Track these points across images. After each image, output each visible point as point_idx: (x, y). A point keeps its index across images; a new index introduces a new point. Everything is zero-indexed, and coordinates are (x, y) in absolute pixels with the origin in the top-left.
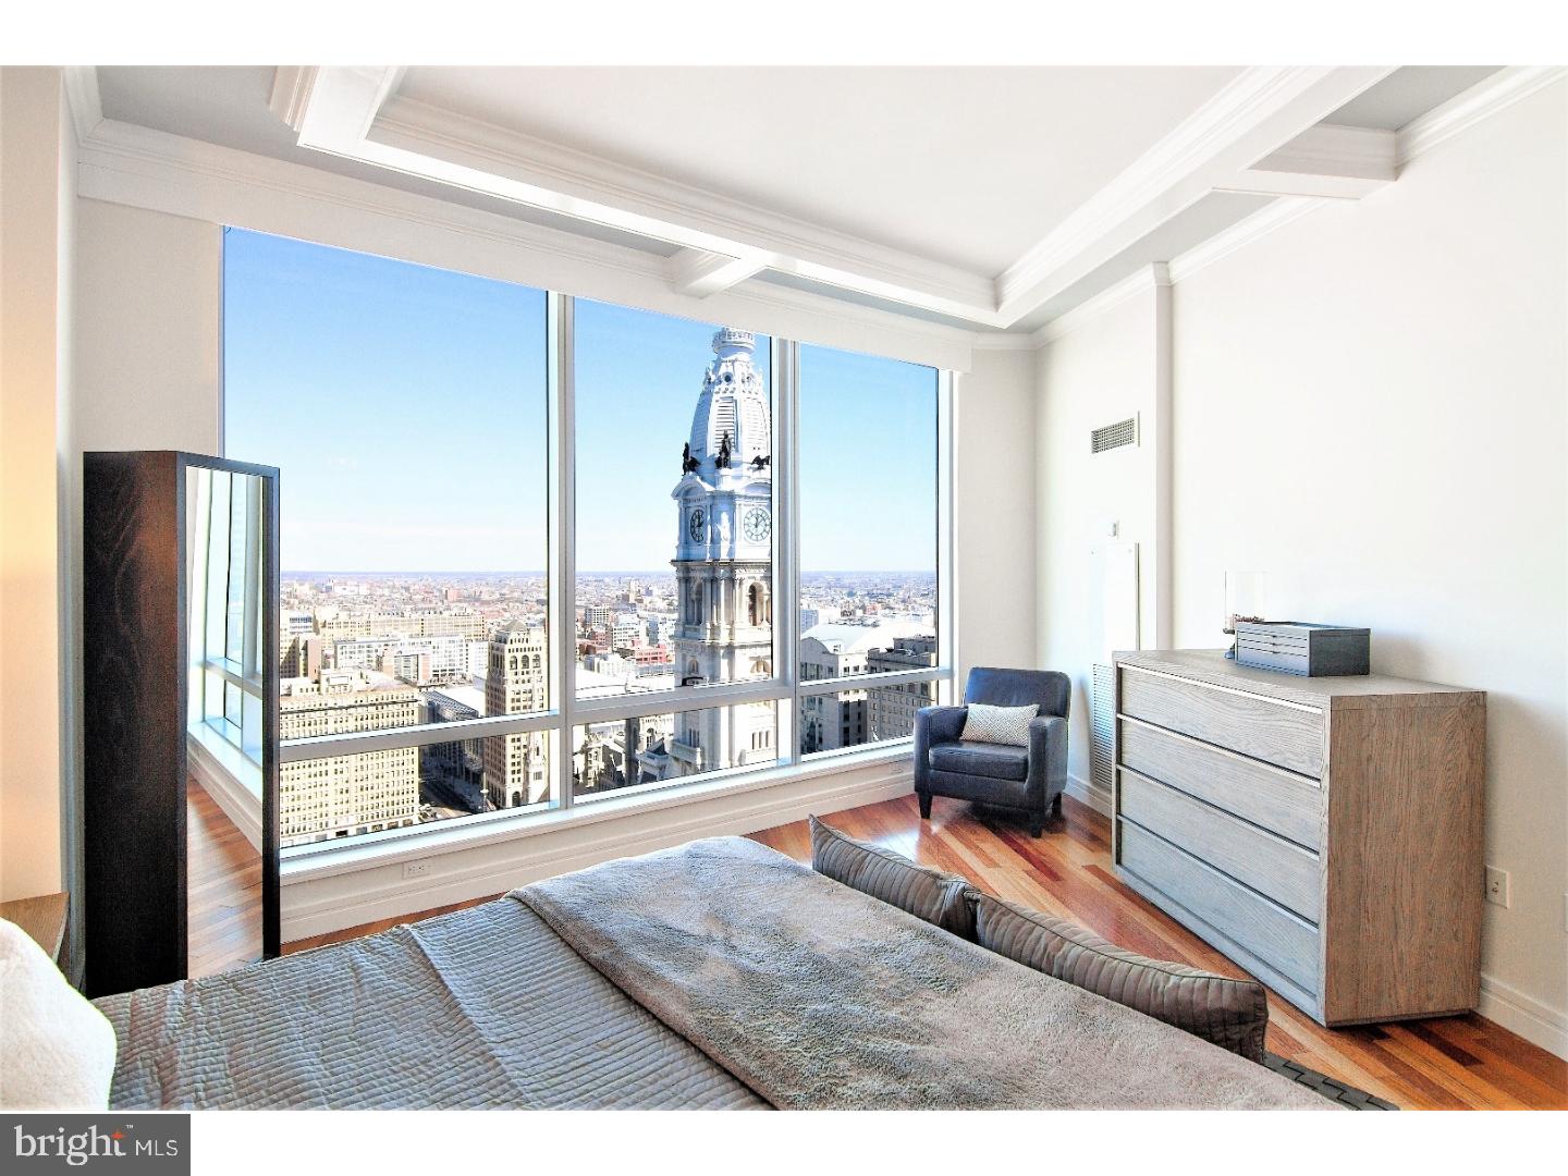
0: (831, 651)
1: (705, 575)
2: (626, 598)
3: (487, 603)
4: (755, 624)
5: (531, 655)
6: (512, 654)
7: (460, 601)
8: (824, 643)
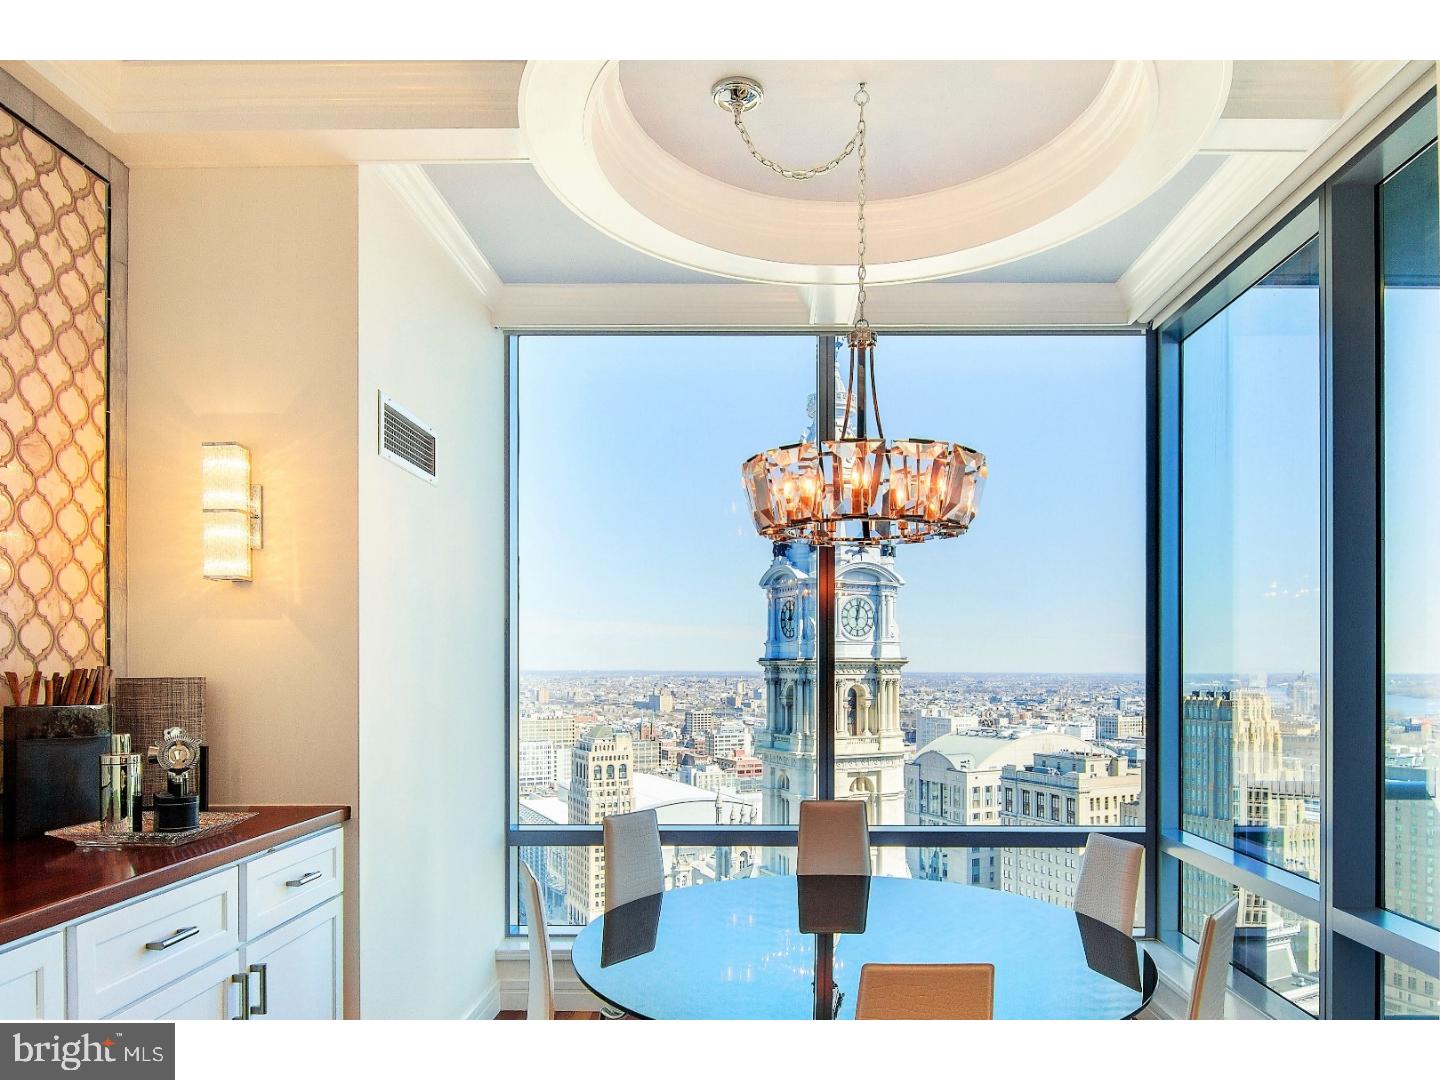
0: (958, 768)
1: (796, 676)
2: (731, 701)
3: (581, 705)
4: (855, 733)
5: (617, 765)
6: (596, 763)
7: (552, 703)
8: (949, 758)
